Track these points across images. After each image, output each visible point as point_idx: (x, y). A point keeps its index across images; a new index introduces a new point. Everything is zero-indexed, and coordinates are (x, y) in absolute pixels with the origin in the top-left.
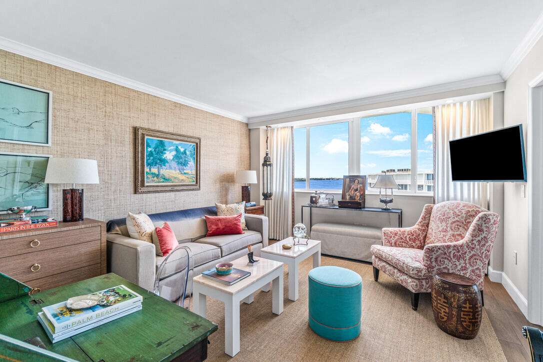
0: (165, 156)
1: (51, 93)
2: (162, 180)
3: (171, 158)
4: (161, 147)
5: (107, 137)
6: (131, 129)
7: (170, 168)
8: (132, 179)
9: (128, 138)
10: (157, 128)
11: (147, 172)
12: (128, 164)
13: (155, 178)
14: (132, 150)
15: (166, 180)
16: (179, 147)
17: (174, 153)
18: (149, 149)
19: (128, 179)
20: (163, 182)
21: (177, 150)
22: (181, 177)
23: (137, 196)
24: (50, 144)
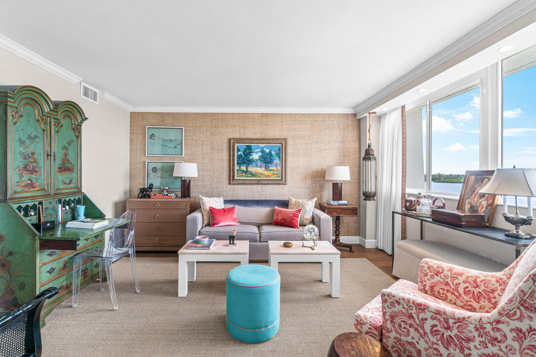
0: (252, 157)
1: (184, 128)
2: (250, 175)
3: (258, 158)
4: (249, 151)
5: (213, 148)
6: (227, 140)
7: (257, 166)
8: (227, 175)
9: (225, 146)
10: (246, 137)
11: (237, 170)
12: (225, 164)
13: (244, 174)
14: (228, 154)
15: (253, 175)
16: (265, 149)
17: (260, 154)
18: (239, 153)
19: (225, 174)
20: (250, 177)
21: (262, 151)
22: (266, 173)
23: (231, 186)
24: (183, 155)
